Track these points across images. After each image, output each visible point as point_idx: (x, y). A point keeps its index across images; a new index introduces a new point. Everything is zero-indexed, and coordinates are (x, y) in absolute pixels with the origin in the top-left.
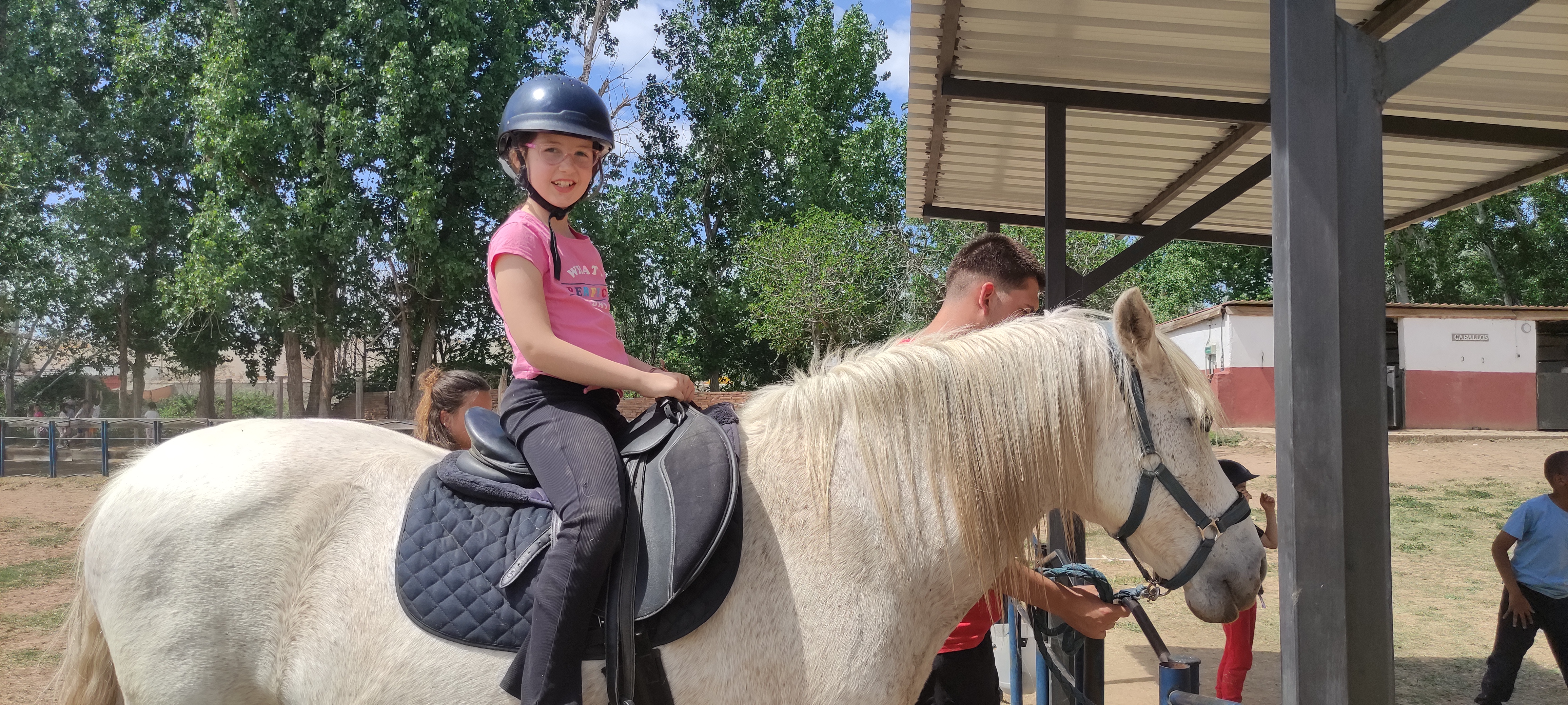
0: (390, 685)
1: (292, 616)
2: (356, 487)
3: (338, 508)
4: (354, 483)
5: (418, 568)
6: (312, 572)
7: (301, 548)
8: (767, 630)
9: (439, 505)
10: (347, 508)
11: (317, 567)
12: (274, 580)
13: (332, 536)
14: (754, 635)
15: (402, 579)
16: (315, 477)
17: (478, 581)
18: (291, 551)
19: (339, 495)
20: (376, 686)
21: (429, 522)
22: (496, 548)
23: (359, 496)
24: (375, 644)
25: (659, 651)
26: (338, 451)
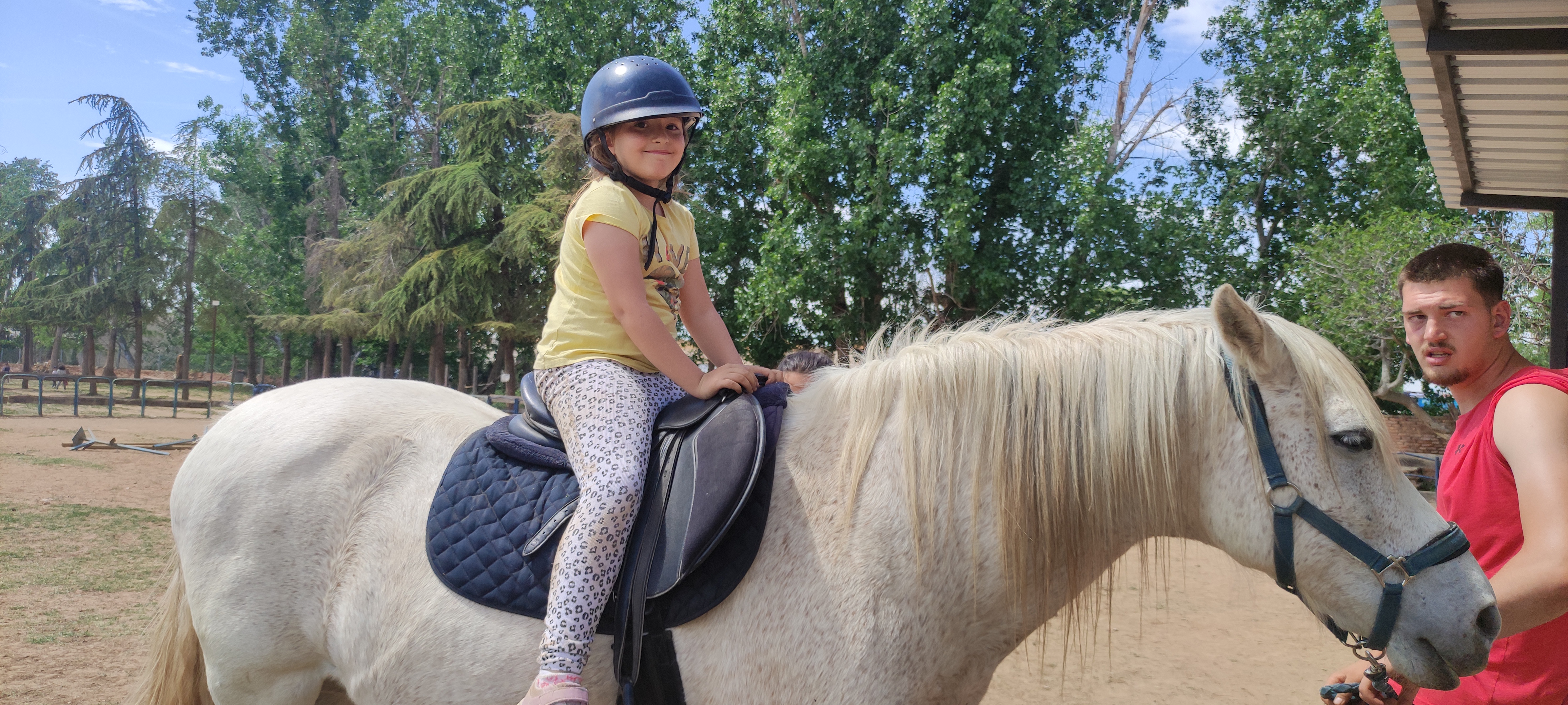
0: (416, 641)
1: (338, 562)
2: (406, 441)
3: (389, 460)
4: (405, 437)
5: (448, 523)
6: (357, 520)
7: (349, 496)
8: (775, 625)
9: (479, 463)
10: (395, 462)
11: (362, 515)
12: (325, 526)
13: (380, 487)
14: (762, 627)
15: (432, 533)
16: (369, 428)
17: (501, 542)
18: (339, 498)
19: (389, 447)
20: (403, 641)
21: (465, 478)
22: (524, 510)
23: (408, 450)
24: (405, 597)
25: (671, 633)
26: (395, 405)
